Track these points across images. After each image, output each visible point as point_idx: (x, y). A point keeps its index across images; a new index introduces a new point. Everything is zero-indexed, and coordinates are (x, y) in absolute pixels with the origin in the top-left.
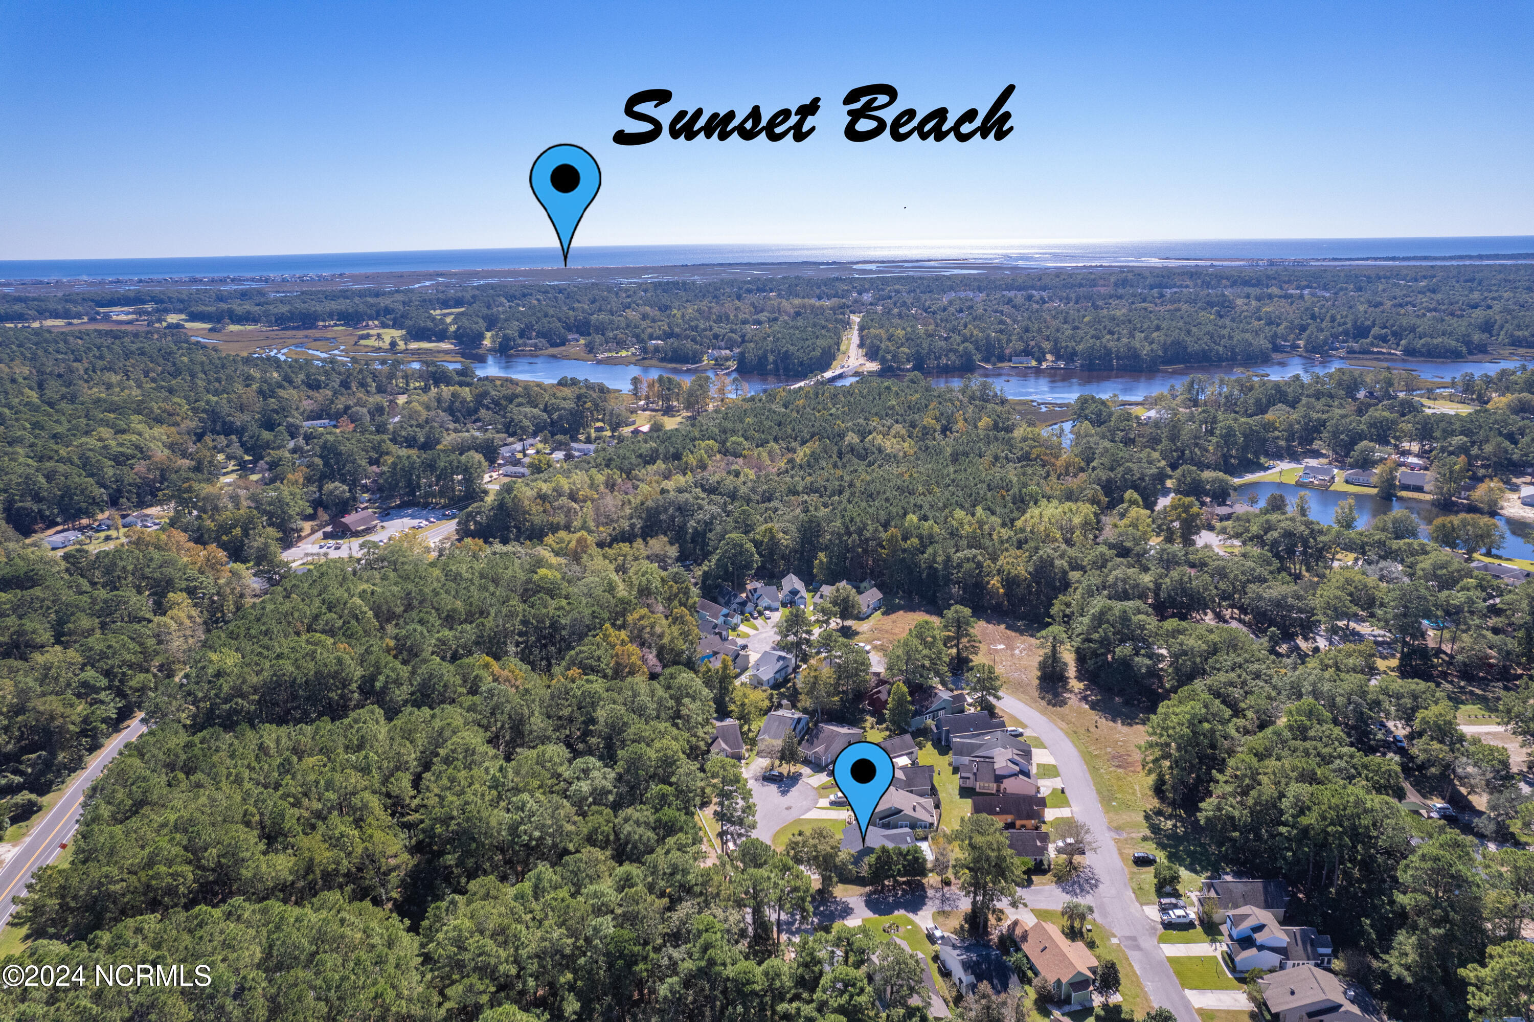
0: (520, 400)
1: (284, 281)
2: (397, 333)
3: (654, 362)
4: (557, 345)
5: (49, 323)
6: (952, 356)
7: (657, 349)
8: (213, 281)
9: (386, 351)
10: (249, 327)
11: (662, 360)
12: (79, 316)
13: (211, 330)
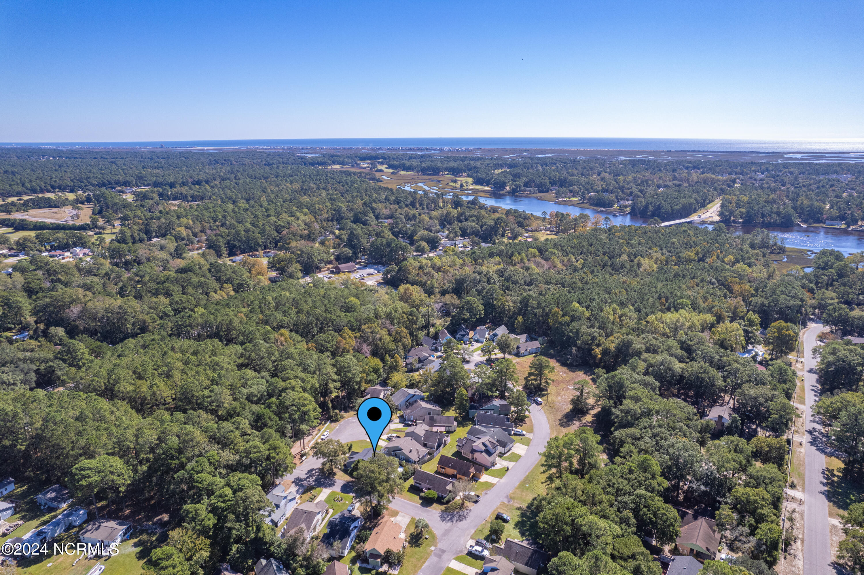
0: (473, 218)
1: (450, 151)
2: (471, 180)
3: (587, 205)
4: (543, 192)
5: (334, 167)
6: (774, 216)
7: (590, 198)
8: (419, 150)
9: (458, 189)
10: (409, 173)
11: (592, 204)
12: (348, 164)
13: (393, 173)
